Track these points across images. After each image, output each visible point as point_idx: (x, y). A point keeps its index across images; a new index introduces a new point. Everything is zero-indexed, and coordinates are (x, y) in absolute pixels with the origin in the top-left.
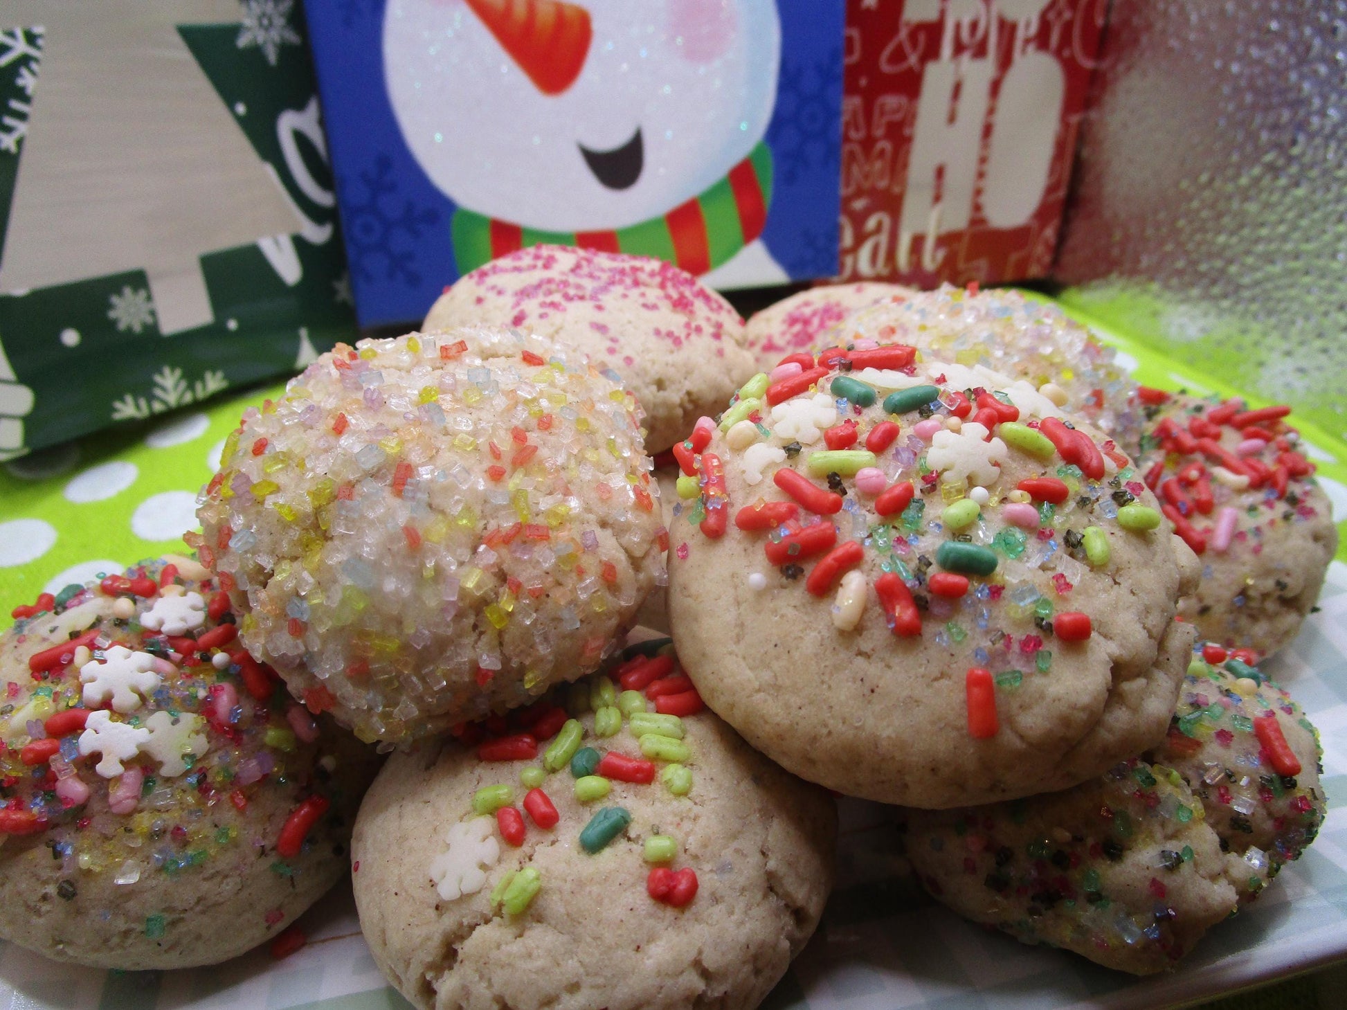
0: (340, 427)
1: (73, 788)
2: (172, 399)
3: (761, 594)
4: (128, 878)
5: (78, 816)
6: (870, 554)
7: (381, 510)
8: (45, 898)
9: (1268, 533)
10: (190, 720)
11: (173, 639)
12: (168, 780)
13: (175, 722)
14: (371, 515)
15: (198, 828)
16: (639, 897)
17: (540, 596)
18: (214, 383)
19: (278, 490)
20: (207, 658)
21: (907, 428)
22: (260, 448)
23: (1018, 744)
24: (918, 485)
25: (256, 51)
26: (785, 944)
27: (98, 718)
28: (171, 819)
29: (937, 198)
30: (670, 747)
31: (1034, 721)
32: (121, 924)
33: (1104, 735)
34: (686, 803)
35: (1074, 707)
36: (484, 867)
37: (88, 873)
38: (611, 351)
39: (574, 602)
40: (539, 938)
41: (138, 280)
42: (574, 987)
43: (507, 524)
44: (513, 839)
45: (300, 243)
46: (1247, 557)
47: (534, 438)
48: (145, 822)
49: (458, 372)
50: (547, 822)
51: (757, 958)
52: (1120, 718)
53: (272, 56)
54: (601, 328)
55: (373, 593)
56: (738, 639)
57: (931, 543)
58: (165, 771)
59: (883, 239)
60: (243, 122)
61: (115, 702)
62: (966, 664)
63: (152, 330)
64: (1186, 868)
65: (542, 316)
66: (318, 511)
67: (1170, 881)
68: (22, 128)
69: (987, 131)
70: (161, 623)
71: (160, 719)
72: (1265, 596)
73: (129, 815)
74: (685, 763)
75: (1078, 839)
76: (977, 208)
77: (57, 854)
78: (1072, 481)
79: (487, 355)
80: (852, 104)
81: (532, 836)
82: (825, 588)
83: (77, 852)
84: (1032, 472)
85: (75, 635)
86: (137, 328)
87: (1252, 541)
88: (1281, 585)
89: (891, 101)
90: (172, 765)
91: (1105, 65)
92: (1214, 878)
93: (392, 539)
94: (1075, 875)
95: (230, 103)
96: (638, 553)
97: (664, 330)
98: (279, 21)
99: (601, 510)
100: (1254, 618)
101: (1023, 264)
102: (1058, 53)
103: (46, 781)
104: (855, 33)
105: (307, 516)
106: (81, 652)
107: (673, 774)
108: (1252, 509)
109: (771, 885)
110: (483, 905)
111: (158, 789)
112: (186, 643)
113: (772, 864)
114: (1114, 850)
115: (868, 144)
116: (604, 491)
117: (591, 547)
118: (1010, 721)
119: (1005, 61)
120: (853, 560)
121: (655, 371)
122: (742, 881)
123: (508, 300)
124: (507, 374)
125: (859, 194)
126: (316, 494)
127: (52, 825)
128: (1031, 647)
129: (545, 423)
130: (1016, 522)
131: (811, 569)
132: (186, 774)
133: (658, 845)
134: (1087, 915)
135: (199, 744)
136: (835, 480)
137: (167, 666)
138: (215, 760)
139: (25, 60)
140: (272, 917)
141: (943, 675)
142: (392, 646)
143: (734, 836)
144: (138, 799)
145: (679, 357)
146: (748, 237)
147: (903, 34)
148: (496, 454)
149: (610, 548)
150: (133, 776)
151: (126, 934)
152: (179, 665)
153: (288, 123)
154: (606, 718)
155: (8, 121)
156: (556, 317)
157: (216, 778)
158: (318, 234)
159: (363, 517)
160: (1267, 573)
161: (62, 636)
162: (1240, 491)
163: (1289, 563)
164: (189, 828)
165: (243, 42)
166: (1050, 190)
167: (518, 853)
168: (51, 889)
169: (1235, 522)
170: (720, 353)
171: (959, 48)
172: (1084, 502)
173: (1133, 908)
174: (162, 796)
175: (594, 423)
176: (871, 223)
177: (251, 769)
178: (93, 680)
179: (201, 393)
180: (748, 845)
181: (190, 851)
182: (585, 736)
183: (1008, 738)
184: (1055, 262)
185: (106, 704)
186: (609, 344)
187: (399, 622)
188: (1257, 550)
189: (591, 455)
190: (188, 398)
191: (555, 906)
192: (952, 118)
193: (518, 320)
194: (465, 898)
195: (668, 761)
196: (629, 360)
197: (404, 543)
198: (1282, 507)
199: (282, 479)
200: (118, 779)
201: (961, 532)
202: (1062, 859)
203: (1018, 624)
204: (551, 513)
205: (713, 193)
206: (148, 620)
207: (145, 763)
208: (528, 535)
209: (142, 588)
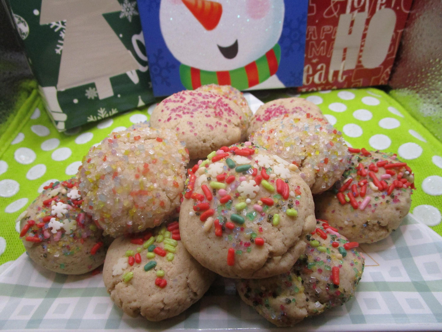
0: (105, 160)
1: (47, 234)
2: (103, 116)
3: (193, 217)
4: (57, 255)
5: (48, 240)
6: (216, 213)
7: (109, 183)
8: (41, 256)
9: (379, 206)
10: (73, 221)
11: (73, 200)
12: (67, 235)
13: (70, 222)
14: (107, 184)
15: (73, 247)
16: (153, 284)
17: (143, 209)
18: (114, 111)
19: (90, 173)
20: (79, 207)
21: (238, 177)
22: (89, 161)
23: (239, 268)
24: (233, 196)
25: (125, 19)
26: (189, 300)
27: (53, 219)
28: (67, 244)
29: (344, 59)
30: (171, 248)
31: (244, 264)
32: (56, 265)
33: (266, 269)
34: (171, 263)
35: (254, 262)
36: (123, 270)
37: (49, 253)
38: (191, 131)
39: (152, 211)
40: (131, 288)
41: (93, 85)
42: (135, 301)
43: (138, 190)
44: (131, 264)
45: (138, 72)
46: (370, 213)
47: (150, 166)
48: (61, 244)
49: (137, 144)
50: (139, 262)
51: (179, 302)
52: (272, 266)
53: (130, 20)
54: (190, 123)
55: (105, 203)
56: (187, 226)
57: (231, 213)
58: (66, 233)
59: (323, 72)
60: (122, 39)
61: (58, 216)
62: (230, 246)
63: (97, 98)
64: (292, 304)
65: (175, 119)
66: (97, 180)
67: (286, 306)
68: (61, 47)
69: (364, 36)
70: (71, 196)
71: (66, 221)
72: (374, 225)
73: (58, 242)
74: (174, 253)
75: (266, 291)
76: (359, 62)
77: (43, 248)
78: (276, 199)
79: (147, 139)
80: (313, 28)
81: (135, 264)
82: (204, 219)
83: (48, 248)
84: (265, 196)
85: (53, 197)
86: (93, 98)
87: (373, 208)
88: (379, 223)
89: (327, 27)
90: (68, 232)
91: (413, 12)
92: (301, 308)
93: (110, 191)
94: (263, 299)
95: (118, 35)
96: (172, 198)
97: (209, 124)
98: (132, 9)
99: (163, 187)
100: (370, 230)
101: (378, 80)
102: (394, 9)
103: (42, 232)
104: (314, 5)
105: (95, 181)
106: (53, 202)
107: (170, 255)
108: (377, 198)
109: (188, 286)
110: (121, 278)
111: (65, 237)
112: (76, 202)
113: (188, 281)
114: (275, 295)
115: (318, 41)
116: (165, 181)
117: (158, 196)
118: (238, 262)
119: (372, 12)
120: (211, 214)
121: (203, 137)
122: (179, 284)
123: (169, 112)
125: (315, 57)
126: (96, 177)
127: (42, 241)
128: (247, 245)
129: (155, 162)
130: (256, 210)
131: (203, 214)
132: (71, 234)
133: (160, 273)
134: (265, 309)
135: (75, 227)
136: (215, 190)
137: (70, 207)
138: (78, 231)
139: (62, 29)
140: (90, 267)
141: (225, 248)
142: (108, 216)
143: (180, 273)
144: (60, 238)
145: (212, 133)
146: (272, 74)
147: (332, 5)
148: (139, 171)
149: (164, 197)
150: (60, 233)
151: (57, 267)
152: (74, 207)
153: (135, 38)
154: (160, 238)
155: (58, 46)
156: (179, 119)
157: (78, 235)
158: (143, 69)
159: (105, 184)
160: (375, 218)
161: (50, 197)
162: (376, 191)
163: (384, 216)
164: (71, 246)
165: (121, 16)
166: (388, 56)
167: (131, 268)
168: (42, 255)
169: (369, 201)
170: (225, 131)
171: (353, 9)
172: (278, 206)
173: (276, 311)
174: (66, 238)
175: (170, 161)
176: (319, 67)
177: (85, 235)
178: (54, 210)
179: (111, 114)
180: (184, 276)
181: (70, 251)
182: (155, 241)
183: (237, 266)
184: (390, 79)
185: (55, 216)
186: (191, 129)
187: (110, 210)
188: (373, 211)
189: (165, 171)
190: (107, 115)
191: (135, 282)
192: (350, 33)
193: (169, 120)
194: (118, 276)
195: (170, 252)
196: (196, 134)
197: (112, 192)
198: (388, 198)
199: (92, 171)
200: (56, 234)
201: (239, 211)
202: (261, 294)
203: (246, 238)
204: (149, 188)
205: (260, 60)
206: (69, 195)
207: (62, 231)
208: (142, 193)
209: (69, 186)
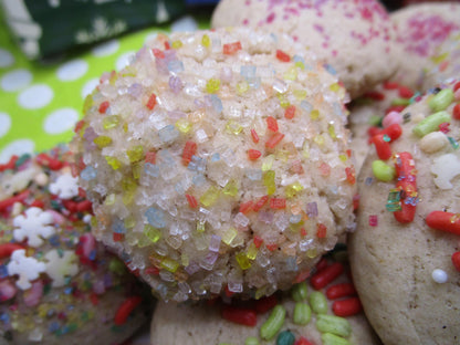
0: (151, 105)
1: (7, 289)
4: (37, 337)
5: (11, 303)
7: (172, 176)
10: (70, 255)
11: (66, 203)
12: (58, 289)
13: (61, 256)
14: (166, 178)
15: (73, 314)
17: (275, 249)
19: (110, 143)
20: (81, 218)
22: (103, 109)
27: (18, 254)
28: (57, 308)
37: (16, 331)
38: (325, 45)
43: (258, 196)
47: (281, 124)
48: (44, 309)
49: (234, 66)
54: (319, 28)
55: (163, 231)
58: (55, 284)
61: (31, 243)
65: (286, 18)
66: (134, 165)
70: (60, 191)
71: (52, 255)
77: (2, 320)
79: (254, 52)
83: (12, 320)
85: (16, 194)
90: (58, 281)
93: (179, 198)
96: (340, 214)
99: (322, 184)
105: (127, 167)
106: (17, 207)
111: (51, 294)
112: (72, 205)
117: (313, 212)
121: (349, 60)
124: (267, 68)
126: (133, 154)
129: (290, 113)
132: (65, 286)
135: (74, 269)
137: (60, 219)
138: (82, 278)
144: (40, 298)
145: (364, 52)
148: (255, 139)
149: (324, 214)
150: (38, 286)
152: (67, 218)
154: (302, 312)
156: (294, 19)
157: (82, 287)
159: (160, 177)
161: (10, 192)
164: (68, 313)
170: (387, 50)
174: (54, 297)
175: (323, 112)
177: (100, 285)
178: (19, 228)
181: (68, 325)
182: (286, 316)
185: (24, 244)
186: (323, 40)
187: (179, 253)
189: (318, 140)
193: (271, 19)
196: (335, 53)
197: (186, 202)
199: (114, 135)
200: (29, 291)
204: (288, 188)
206: (54, 188)
207: (45, 280)
208: (271, 204)
209: (53, 165)
